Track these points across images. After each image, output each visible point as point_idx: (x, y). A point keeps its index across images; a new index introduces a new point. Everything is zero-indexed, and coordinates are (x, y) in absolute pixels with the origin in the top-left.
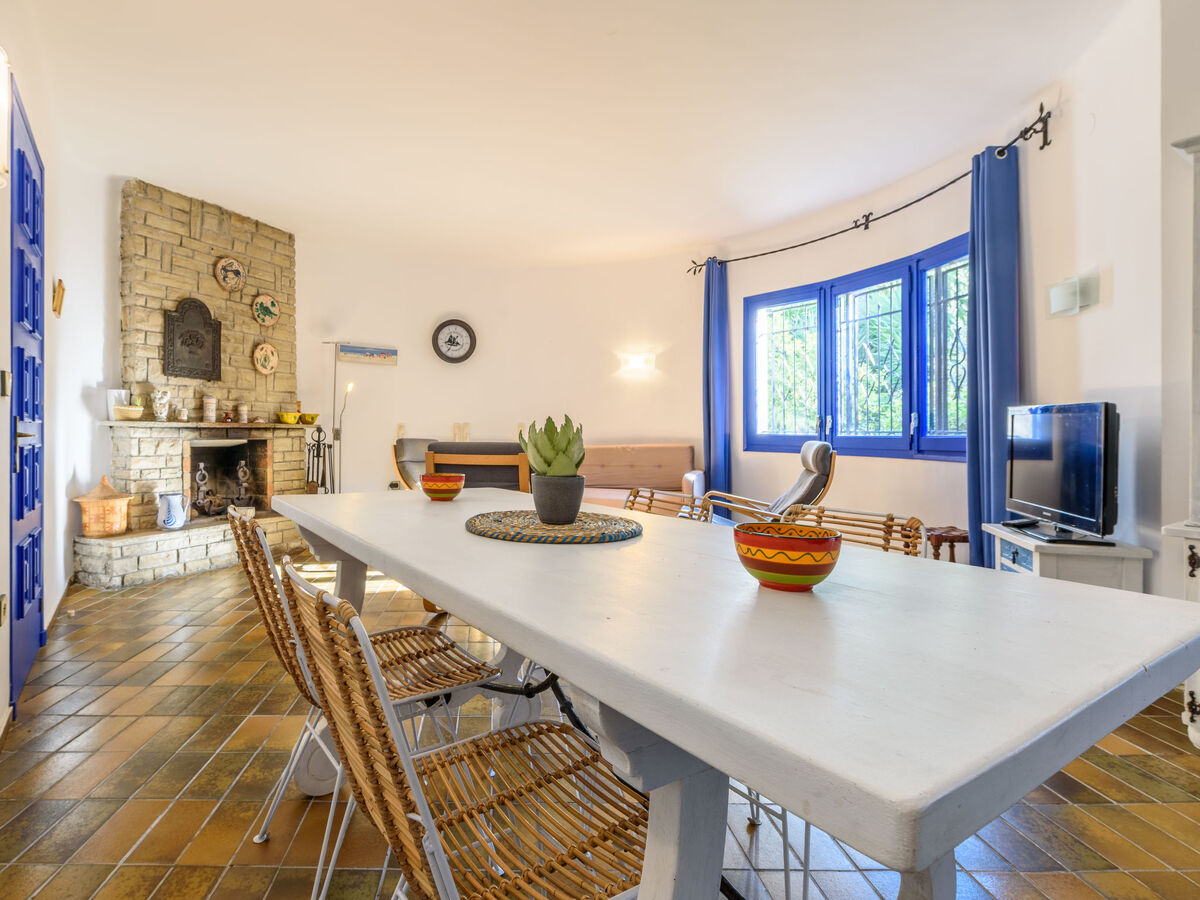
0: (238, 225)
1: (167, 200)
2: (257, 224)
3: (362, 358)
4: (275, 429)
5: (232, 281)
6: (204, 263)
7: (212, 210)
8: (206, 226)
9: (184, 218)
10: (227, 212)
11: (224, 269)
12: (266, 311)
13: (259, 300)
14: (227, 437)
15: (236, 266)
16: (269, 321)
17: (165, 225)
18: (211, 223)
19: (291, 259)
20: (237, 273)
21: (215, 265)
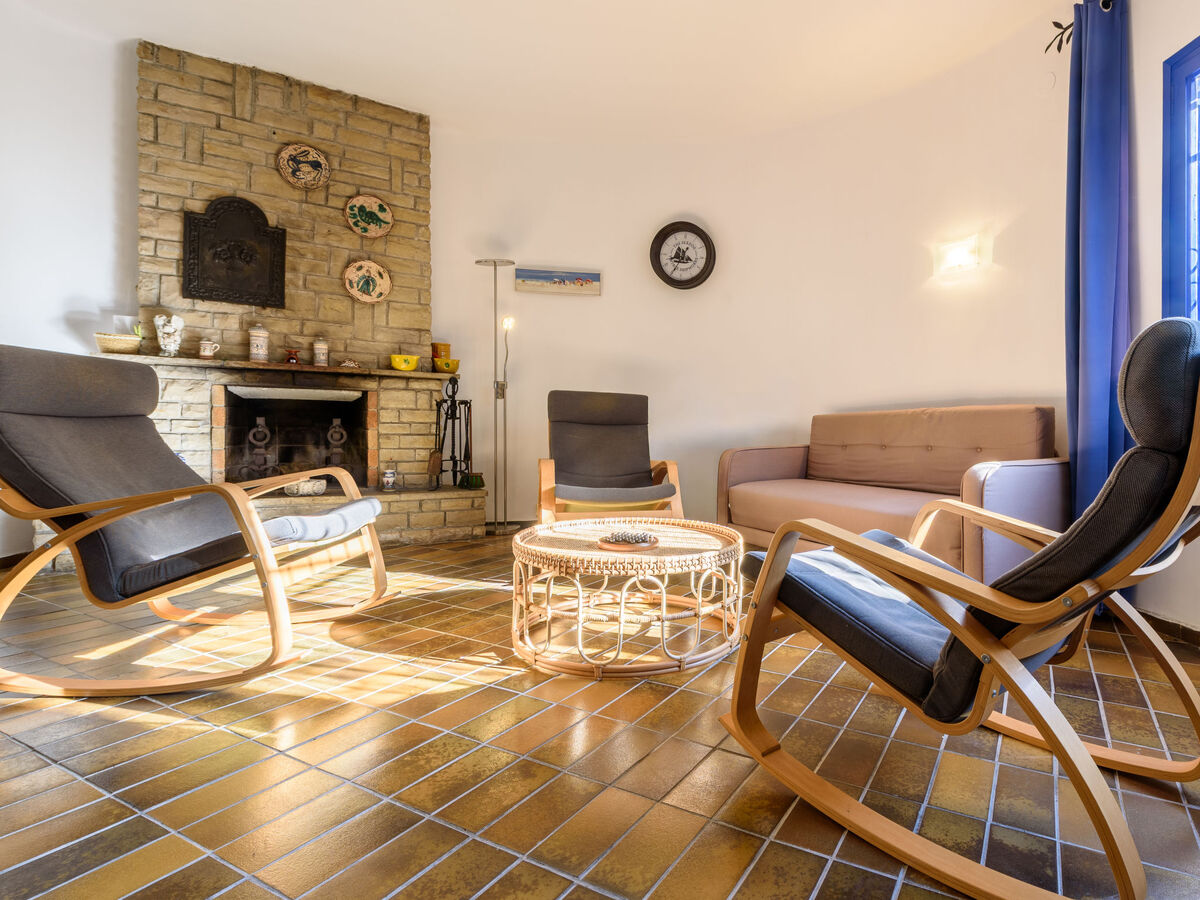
0: (321, 101)
1: (192, 68)
2: (355, 100)
3: (548, 286)
4: (382, 377)
5: (307, 174)
6: (260, 152)
7: (271, 81)
8: (261, 102)
9: (223, 92)
10: (299, 83)
11: (293, 159)
12: (371, 218)
13: (358, 201)
14: (295, 385)
15: (313, 156)
16: (374, 230)
17: (190, 100)
18: (271, 98)
19: (424, 152)
20: (316, 165)
21: (278, 154)
